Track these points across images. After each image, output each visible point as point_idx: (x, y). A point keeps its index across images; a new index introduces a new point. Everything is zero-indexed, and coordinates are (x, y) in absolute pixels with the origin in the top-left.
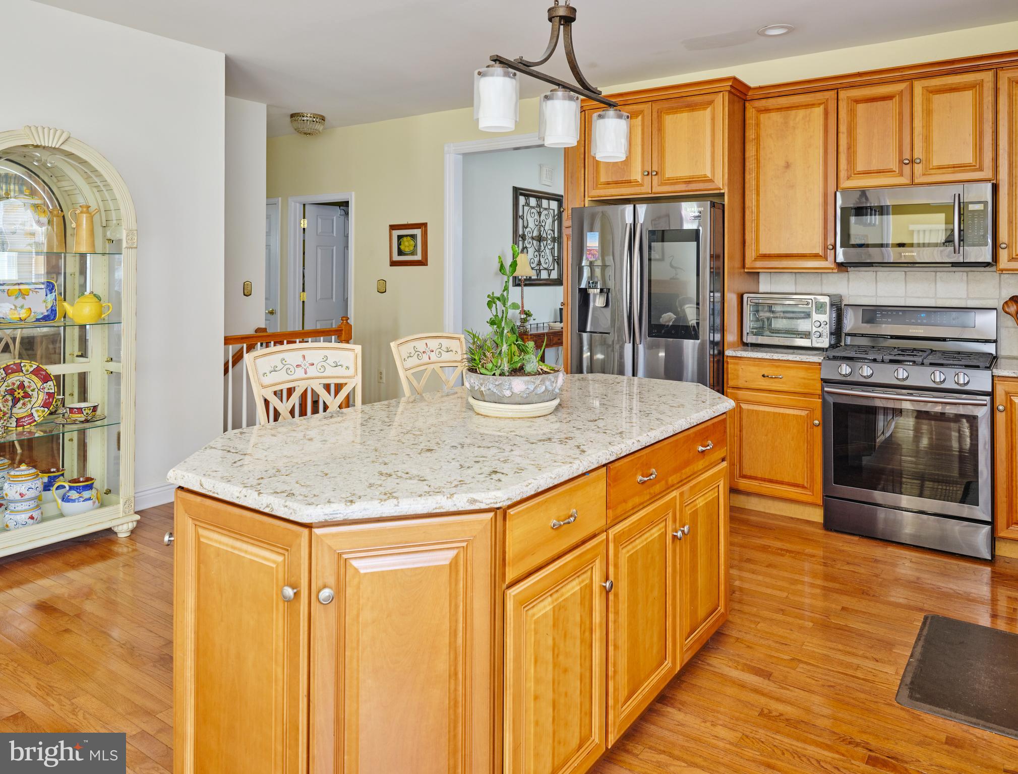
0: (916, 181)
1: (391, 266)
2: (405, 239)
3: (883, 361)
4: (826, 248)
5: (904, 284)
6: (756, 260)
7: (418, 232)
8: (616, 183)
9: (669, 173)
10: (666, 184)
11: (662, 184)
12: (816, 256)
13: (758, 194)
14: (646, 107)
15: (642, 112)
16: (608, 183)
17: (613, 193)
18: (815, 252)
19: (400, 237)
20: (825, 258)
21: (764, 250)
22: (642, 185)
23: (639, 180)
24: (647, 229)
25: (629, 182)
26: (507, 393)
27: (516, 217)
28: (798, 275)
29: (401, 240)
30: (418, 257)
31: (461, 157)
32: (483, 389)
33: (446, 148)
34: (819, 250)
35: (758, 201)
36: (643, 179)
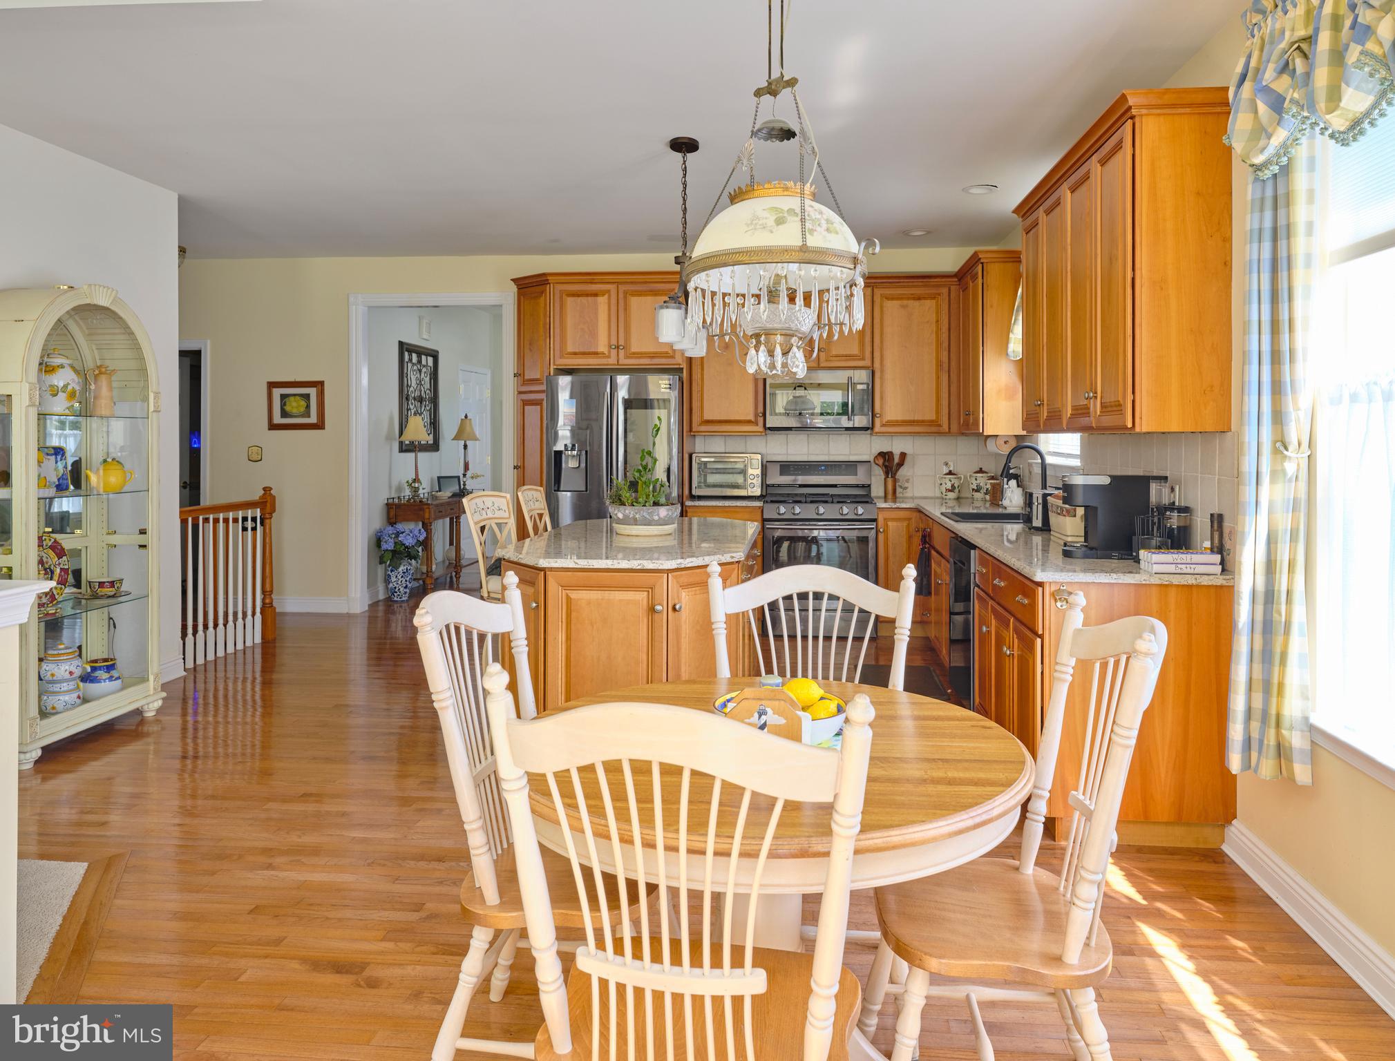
0: (822, 365)
1: (269, 429)
2: (292, 399)
3: (806, 502)
4: (756, 415)
5: (806, 444)
6: (700, 425)
7: (312, 392)
8: (584, 354)
9: (635, 348)
10: (631, 358)
11: (627, 357)
12: (749, 422)
13: (702, 369)
14: (612, 287)
15: (609, 291)
16: (575, 354)
17: (581, 363)
18: (748, 418)
19: (283, 397)
20: (756, 423)
21: (707, 417)
22: (609, 357)
23: (606, 352)
24: (623, 398)
25: (596, 353)
26: (656, 518)
27: (402, 375)
28: (727, 438)
29: (287, 400)
30: (313, 419)
31: (366, 308)
32: (637, 516)
33: (352, 299)
34: (751, 417)
35: (702, 375)
36: (609, 352)
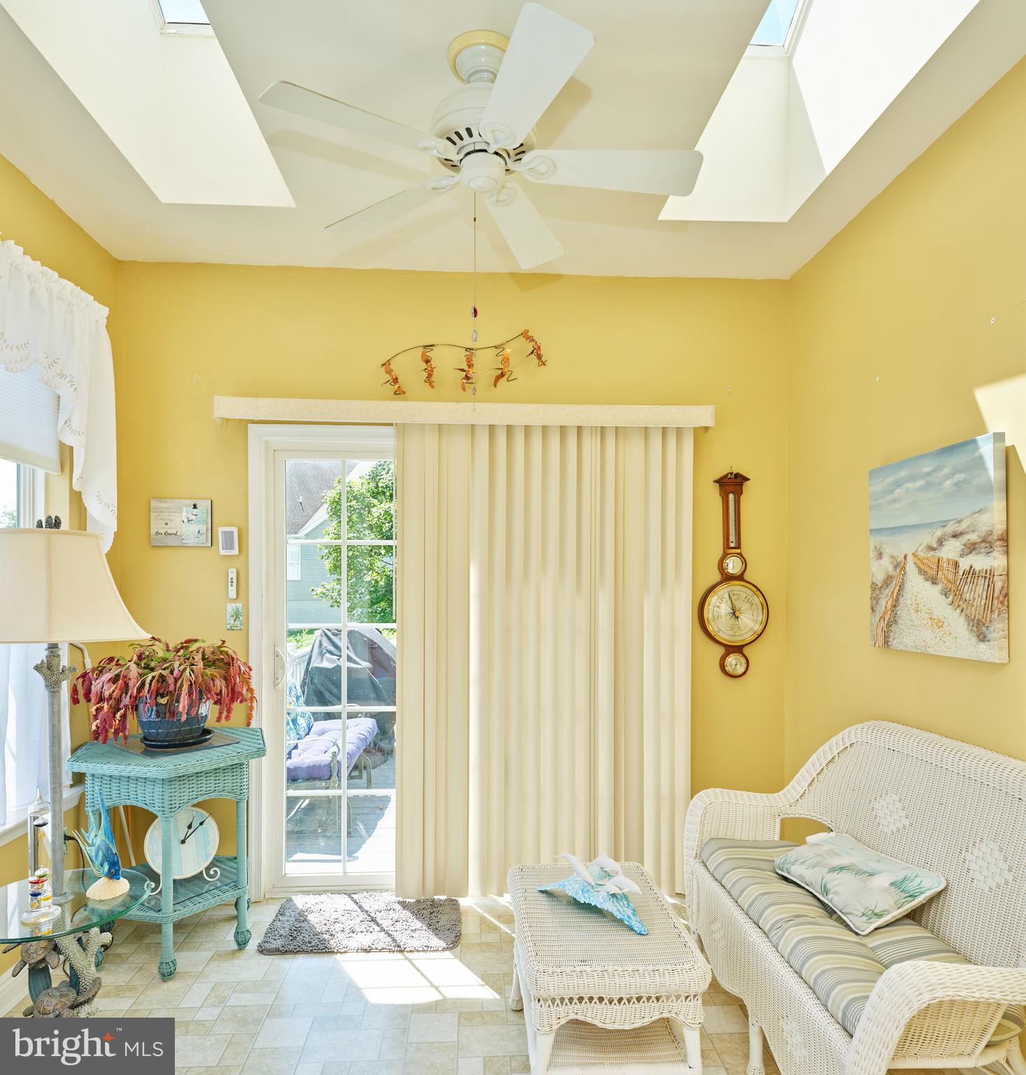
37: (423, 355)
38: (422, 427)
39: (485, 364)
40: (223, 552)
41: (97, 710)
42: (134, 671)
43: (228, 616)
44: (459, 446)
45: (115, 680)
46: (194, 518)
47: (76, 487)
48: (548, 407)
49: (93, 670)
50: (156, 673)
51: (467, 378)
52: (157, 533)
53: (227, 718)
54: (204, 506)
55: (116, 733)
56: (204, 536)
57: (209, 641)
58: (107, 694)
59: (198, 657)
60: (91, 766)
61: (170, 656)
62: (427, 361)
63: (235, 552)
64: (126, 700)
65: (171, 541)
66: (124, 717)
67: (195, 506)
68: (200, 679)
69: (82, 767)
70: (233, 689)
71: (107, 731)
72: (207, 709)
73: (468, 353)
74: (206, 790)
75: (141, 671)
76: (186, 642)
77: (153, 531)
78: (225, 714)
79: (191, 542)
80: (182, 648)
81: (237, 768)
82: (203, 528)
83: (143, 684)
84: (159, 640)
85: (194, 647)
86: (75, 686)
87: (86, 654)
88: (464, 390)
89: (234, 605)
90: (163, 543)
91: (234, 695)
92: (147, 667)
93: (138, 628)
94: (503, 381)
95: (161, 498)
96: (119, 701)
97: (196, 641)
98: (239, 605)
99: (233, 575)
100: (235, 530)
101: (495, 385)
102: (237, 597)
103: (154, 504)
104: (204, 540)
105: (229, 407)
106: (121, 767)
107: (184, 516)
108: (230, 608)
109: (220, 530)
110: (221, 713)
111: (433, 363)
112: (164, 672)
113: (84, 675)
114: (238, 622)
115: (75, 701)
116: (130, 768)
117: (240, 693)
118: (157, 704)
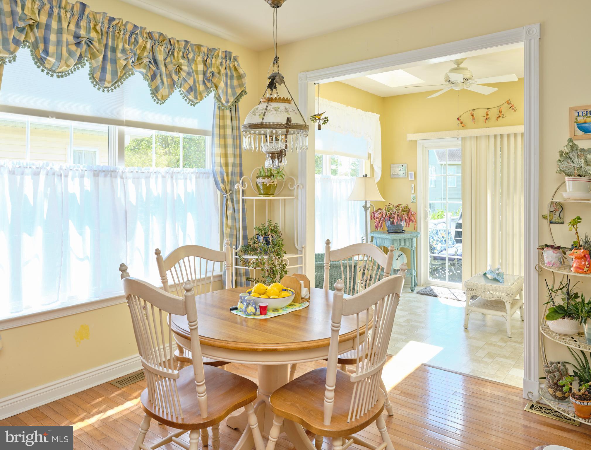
37: (471, 113)
38: (471, 137)
39: (494, 113)
40: (410, 179)
41: (376, 221)
42: (384, 211)
43: (412, 198)
44: (483, 143)
45: (380, 213)
46: (402, 169)
47: (372, 164)
48: (515, 127)
49: (375, 211)
50: (389, 212)
51: (487, 119)
52: (393, 174)
53: (408, 226)
54: (405, 165)
55: (380, 227)
56: (405, 175)
57: (404, 205)
58: (378, 217)
59: (401, 209)
60: (374, 235)
61: (393, 208)
62: (472, 115)
63: (413, 179)
64: (382, 219)
65: (396, 176)
66: (382, 223)
67: (402, 166)
68: (400, 214)
69: (373, 235)
70: (410, 219)
71: (378, 226)
72: (403, 223)
73: (487, 110)
74: (402, 245)
75: (386, 211)
76: (399, 205)
77: (392, 173)
78: (408, 225)
79: (401, 176)
80: (397, 207)
81: (410, 240)
82: (405, 172)
83: (386, 215)
84: (391, 204)
85: (401, 206)
86: (371, 215)
87: (374, 208)
88: (486, 123)
89: (413, 195)
90: (394, 177)
91: (410, 220)
92: (388, 211)
93: (382, 198)
94: (499, 119)
95: (393, 164)
96: (381, 219)
97: (401, 205)
98: (415, 195)
99: (413, 186)
100: (413, 173)
101: (497, 120)
102: (414, 192)
103: (392, 166)
104: (405, 176)
105: (411, 137)
106: (381, 235)
107: (400, 169)
108: (412, 196)
109: (409, 173)
110: (407, 225)
111: (474, 116)
112: (391, 212)
113: (373, 212)
114: (414, 200)
115: (371, 219)
116: (383, 236)
117: (412, 220)
118: (390, 221)
